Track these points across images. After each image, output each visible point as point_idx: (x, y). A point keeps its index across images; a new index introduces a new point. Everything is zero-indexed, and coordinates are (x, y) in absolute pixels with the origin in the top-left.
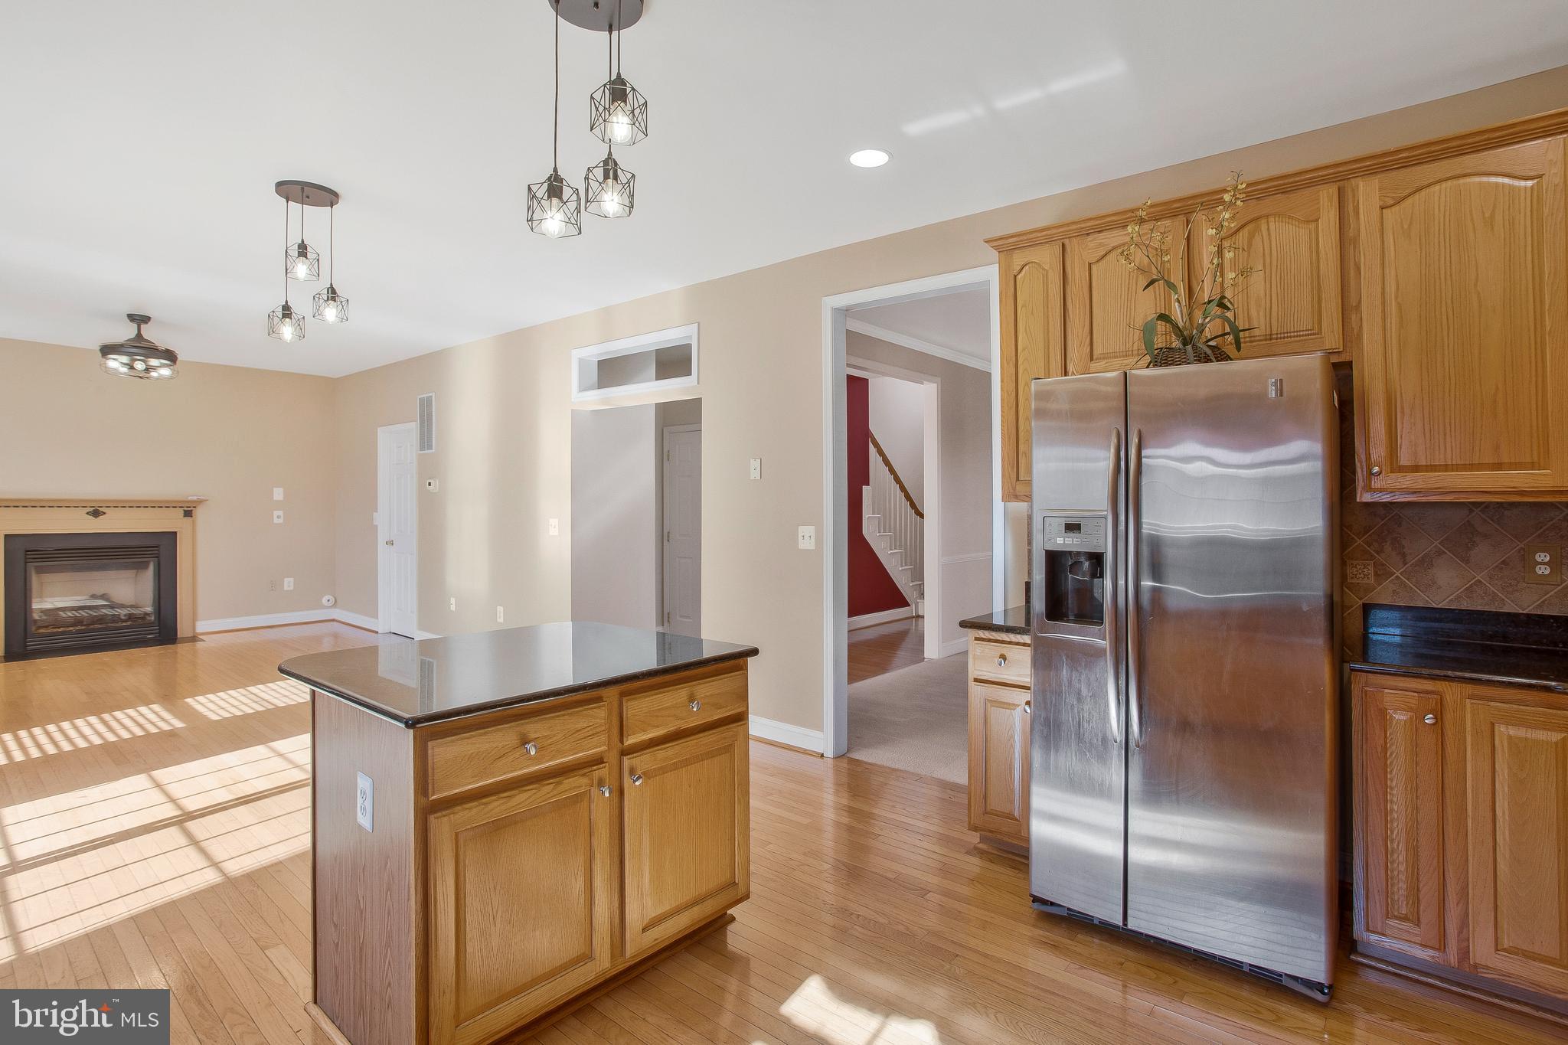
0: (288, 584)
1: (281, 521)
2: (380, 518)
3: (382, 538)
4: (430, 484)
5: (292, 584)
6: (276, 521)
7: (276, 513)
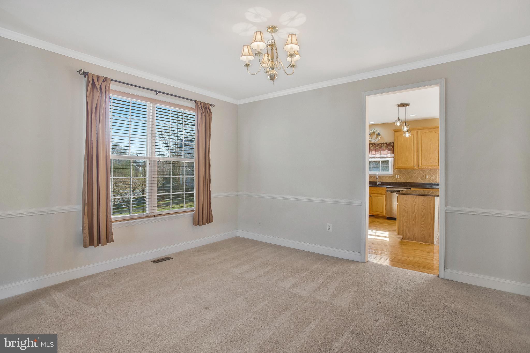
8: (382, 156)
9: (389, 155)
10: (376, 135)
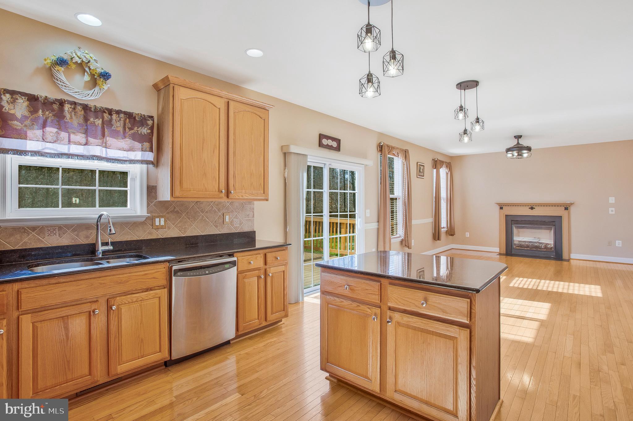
0: (618, 244)
1: (613, 213)
5: (620, 244)
6: (611, 213)
7: (611, 209)
8: (113, 153)
9: (138, 155)
10: (92, 76)
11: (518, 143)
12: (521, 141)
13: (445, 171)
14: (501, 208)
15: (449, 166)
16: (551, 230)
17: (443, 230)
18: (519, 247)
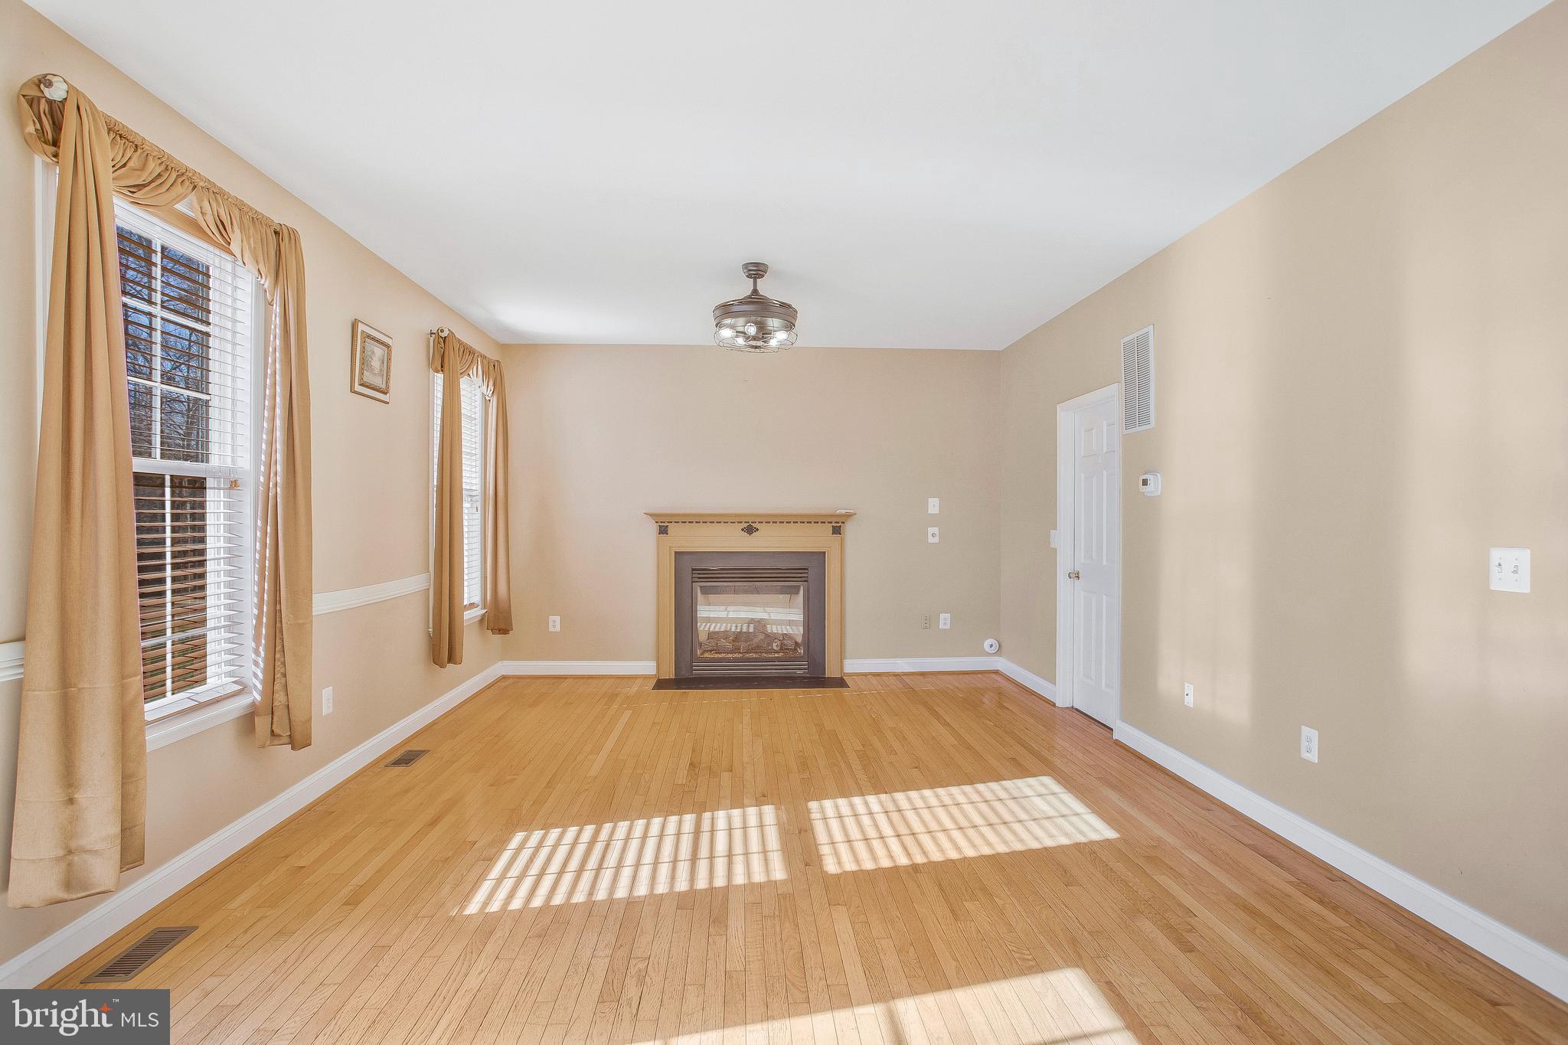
0: (945, 620)
1: (936, 540)
2: (1061, 539)
3: (1064, 566)
4: (1145, 482)
5: (948, 621)
6: (931, 540)
7: (931, 530)
11: (755, 291)
12: (768, 288)
13: (478, 393)
14: (663, 530)
15: (495, 373)
16: (797, 593)
17: (470, 616)
18: (711, 651)
